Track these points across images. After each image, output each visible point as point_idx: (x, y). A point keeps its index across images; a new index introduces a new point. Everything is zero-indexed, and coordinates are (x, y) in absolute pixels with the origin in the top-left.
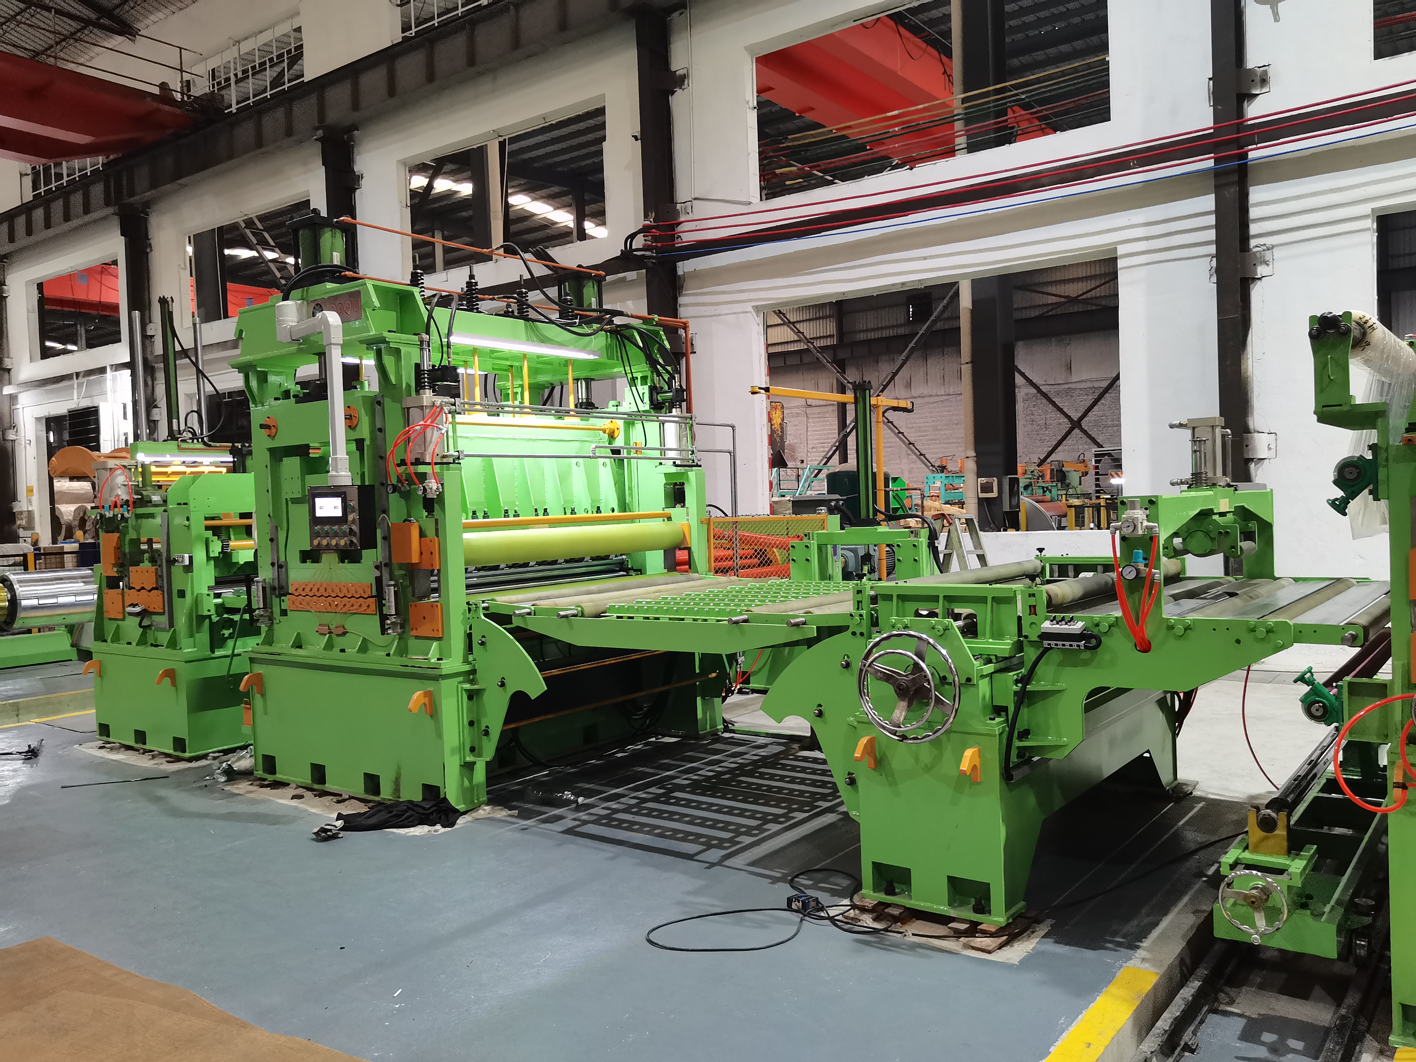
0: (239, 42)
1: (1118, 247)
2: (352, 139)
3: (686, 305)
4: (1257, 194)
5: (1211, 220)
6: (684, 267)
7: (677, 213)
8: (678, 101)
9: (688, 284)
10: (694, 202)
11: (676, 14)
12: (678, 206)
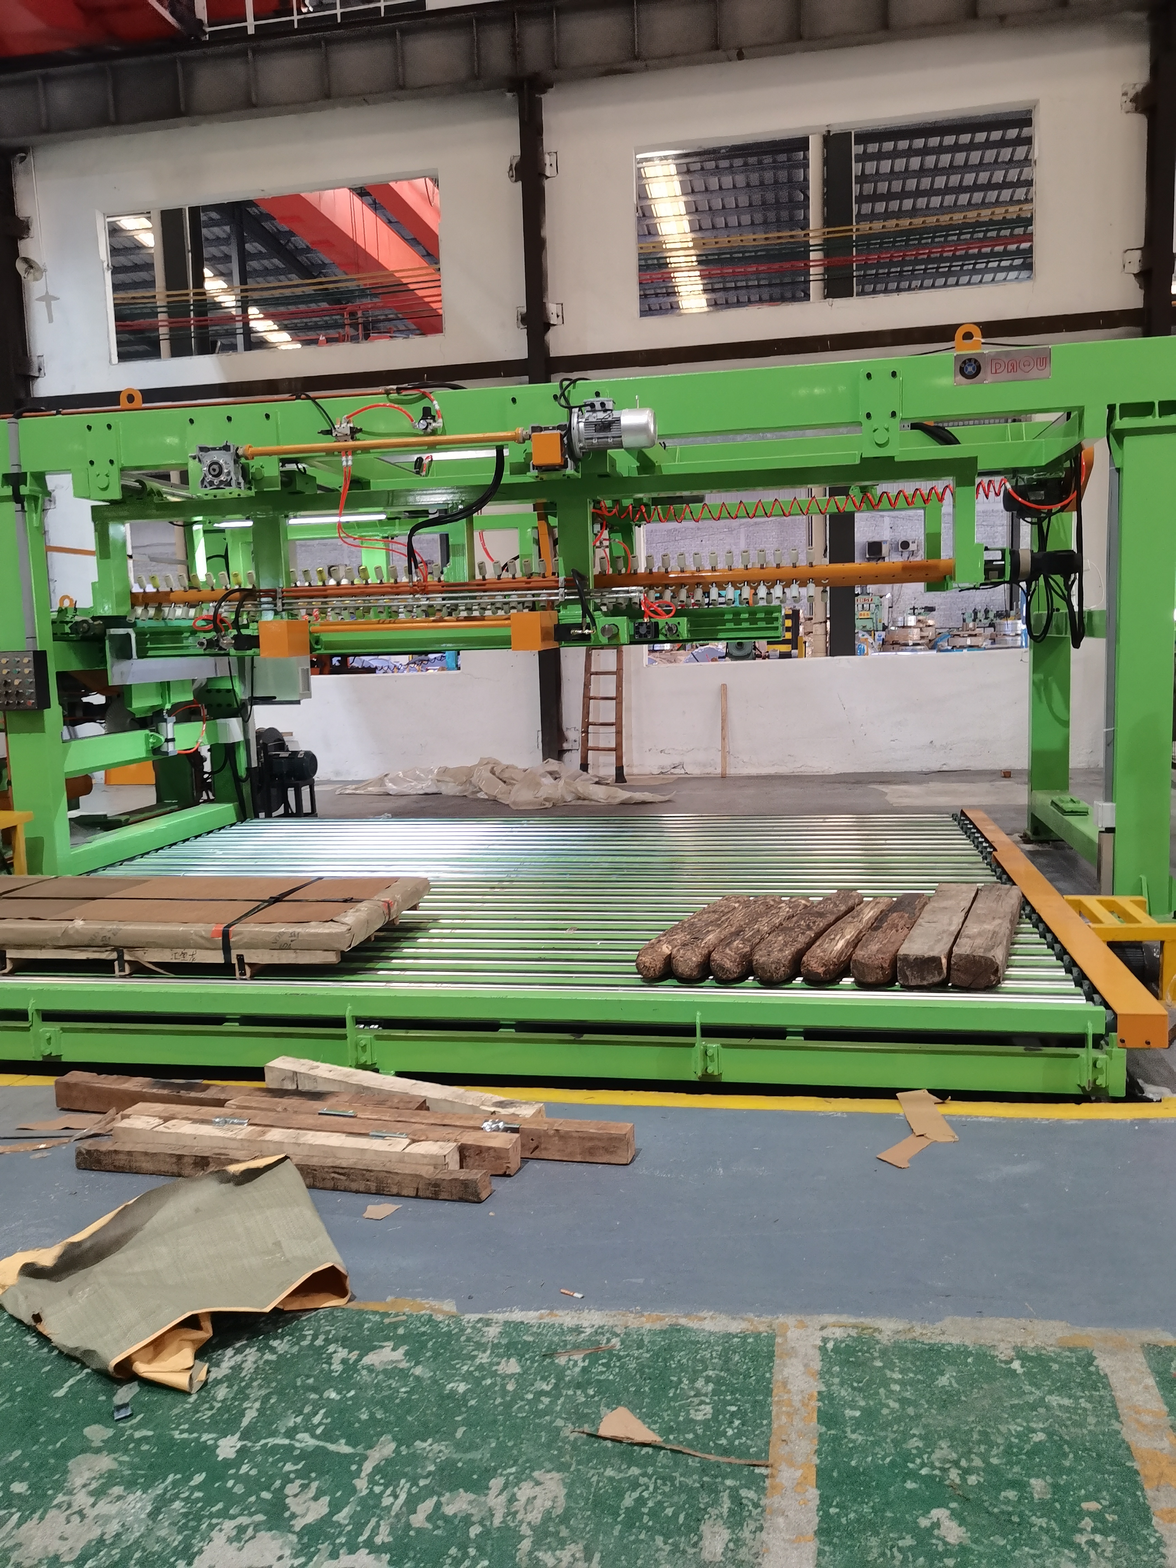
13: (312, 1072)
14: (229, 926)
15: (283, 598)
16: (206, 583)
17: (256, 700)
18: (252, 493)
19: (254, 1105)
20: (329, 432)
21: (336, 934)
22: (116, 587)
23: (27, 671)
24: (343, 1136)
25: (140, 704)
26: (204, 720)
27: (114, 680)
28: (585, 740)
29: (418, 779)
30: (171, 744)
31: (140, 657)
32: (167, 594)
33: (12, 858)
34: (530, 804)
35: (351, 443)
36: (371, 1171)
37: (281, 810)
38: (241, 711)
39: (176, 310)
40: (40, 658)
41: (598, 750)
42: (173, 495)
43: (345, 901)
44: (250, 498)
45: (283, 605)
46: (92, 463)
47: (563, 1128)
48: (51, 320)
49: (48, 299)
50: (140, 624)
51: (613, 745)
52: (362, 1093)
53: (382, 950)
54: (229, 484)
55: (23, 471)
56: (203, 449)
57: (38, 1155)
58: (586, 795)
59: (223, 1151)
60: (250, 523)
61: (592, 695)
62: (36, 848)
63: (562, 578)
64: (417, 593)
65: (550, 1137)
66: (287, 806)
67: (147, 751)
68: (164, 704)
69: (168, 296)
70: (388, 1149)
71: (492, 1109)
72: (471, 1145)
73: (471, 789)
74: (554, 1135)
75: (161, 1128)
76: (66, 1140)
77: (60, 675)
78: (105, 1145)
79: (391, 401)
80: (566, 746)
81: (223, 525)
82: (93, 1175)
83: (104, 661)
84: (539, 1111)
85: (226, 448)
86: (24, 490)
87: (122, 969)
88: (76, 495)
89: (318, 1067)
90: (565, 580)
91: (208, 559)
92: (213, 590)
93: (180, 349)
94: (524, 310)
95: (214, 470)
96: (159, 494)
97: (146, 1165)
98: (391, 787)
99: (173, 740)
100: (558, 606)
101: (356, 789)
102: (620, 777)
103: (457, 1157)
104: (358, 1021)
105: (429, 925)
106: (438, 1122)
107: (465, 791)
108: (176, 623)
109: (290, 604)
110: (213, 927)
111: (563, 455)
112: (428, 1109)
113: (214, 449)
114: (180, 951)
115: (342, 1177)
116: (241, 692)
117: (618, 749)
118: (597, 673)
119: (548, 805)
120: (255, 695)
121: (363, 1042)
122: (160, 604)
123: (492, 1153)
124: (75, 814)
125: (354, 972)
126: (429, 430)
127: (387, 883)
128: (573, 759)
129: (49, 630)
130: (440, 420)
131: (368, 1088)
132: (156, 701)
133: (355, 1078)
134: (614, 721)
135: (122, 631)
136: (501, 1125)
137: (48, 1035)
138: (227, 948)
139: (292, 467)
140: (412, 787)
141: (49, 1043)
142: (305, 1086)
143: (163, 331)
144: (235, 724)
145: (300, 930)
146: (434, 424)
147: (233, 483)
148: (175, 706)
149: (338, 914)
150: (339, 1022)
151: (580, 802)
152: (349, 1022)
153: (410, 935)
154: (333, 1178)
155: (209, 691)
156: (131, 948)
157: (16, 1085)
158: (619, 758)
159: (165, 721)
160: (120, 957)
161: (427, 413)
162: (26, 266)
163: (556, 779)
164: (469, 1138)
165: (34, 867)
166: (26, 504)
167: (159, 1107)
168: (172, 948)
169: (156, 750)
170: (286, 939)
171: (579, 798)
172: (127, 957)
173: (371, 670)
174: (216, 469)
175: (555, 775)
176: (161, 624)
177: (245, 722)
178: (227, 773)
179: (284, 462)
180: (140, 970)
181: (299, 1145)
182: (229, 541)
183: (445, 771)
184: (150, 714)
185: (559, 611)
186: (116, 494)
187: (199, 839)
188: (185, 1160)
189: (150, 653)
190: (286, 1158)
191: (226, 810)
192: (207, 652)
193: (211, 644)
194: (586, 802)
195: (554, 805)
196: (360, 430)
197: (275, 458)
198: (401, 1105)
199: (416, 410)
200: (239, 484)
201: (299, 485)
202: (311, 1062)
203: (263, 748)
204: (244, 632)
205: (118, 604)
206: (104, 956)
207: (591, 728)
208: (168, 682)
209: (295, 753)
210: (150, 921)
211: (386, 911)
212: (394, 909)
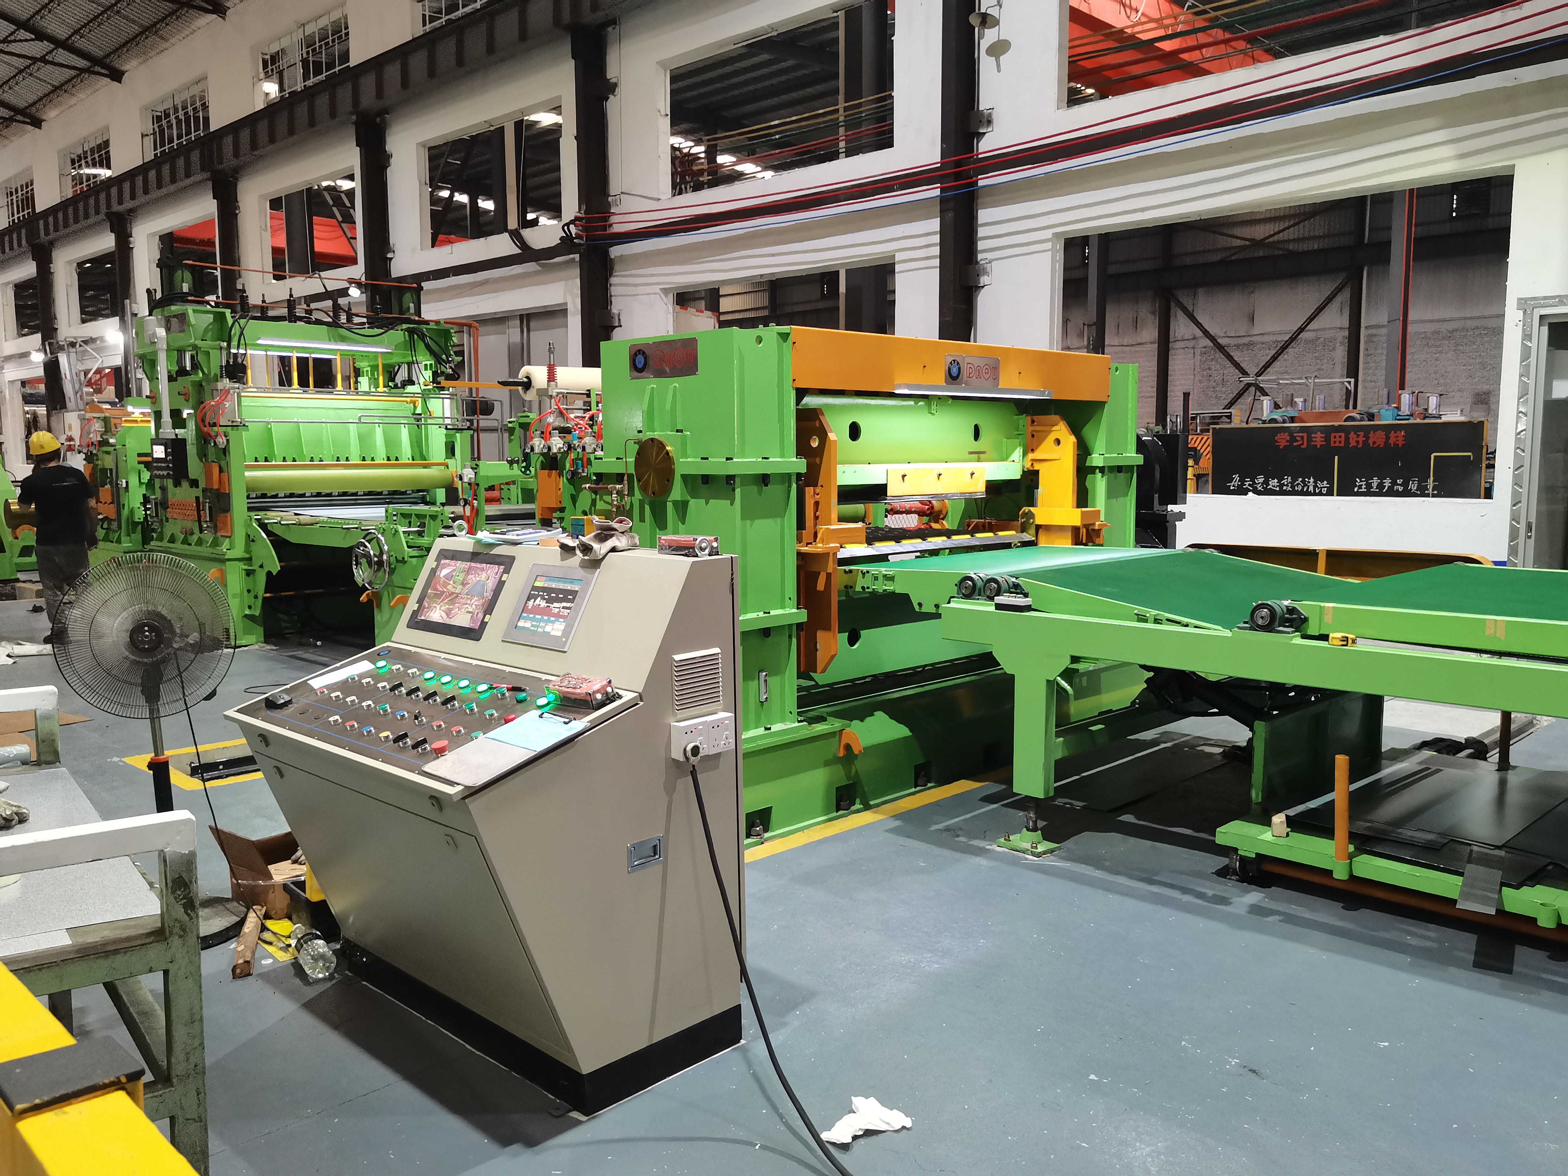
0: (304, 25)
1: (896, 254)
2: (384, 121)
3: (616, 285)
4: (984, 215)
5: (937, 239)
6: (616, 251)
7: (609, 205)
8: (612, 105)
9: (617, 267)
10: (622, 195)
11: (610, 29)
12: (610, 199)
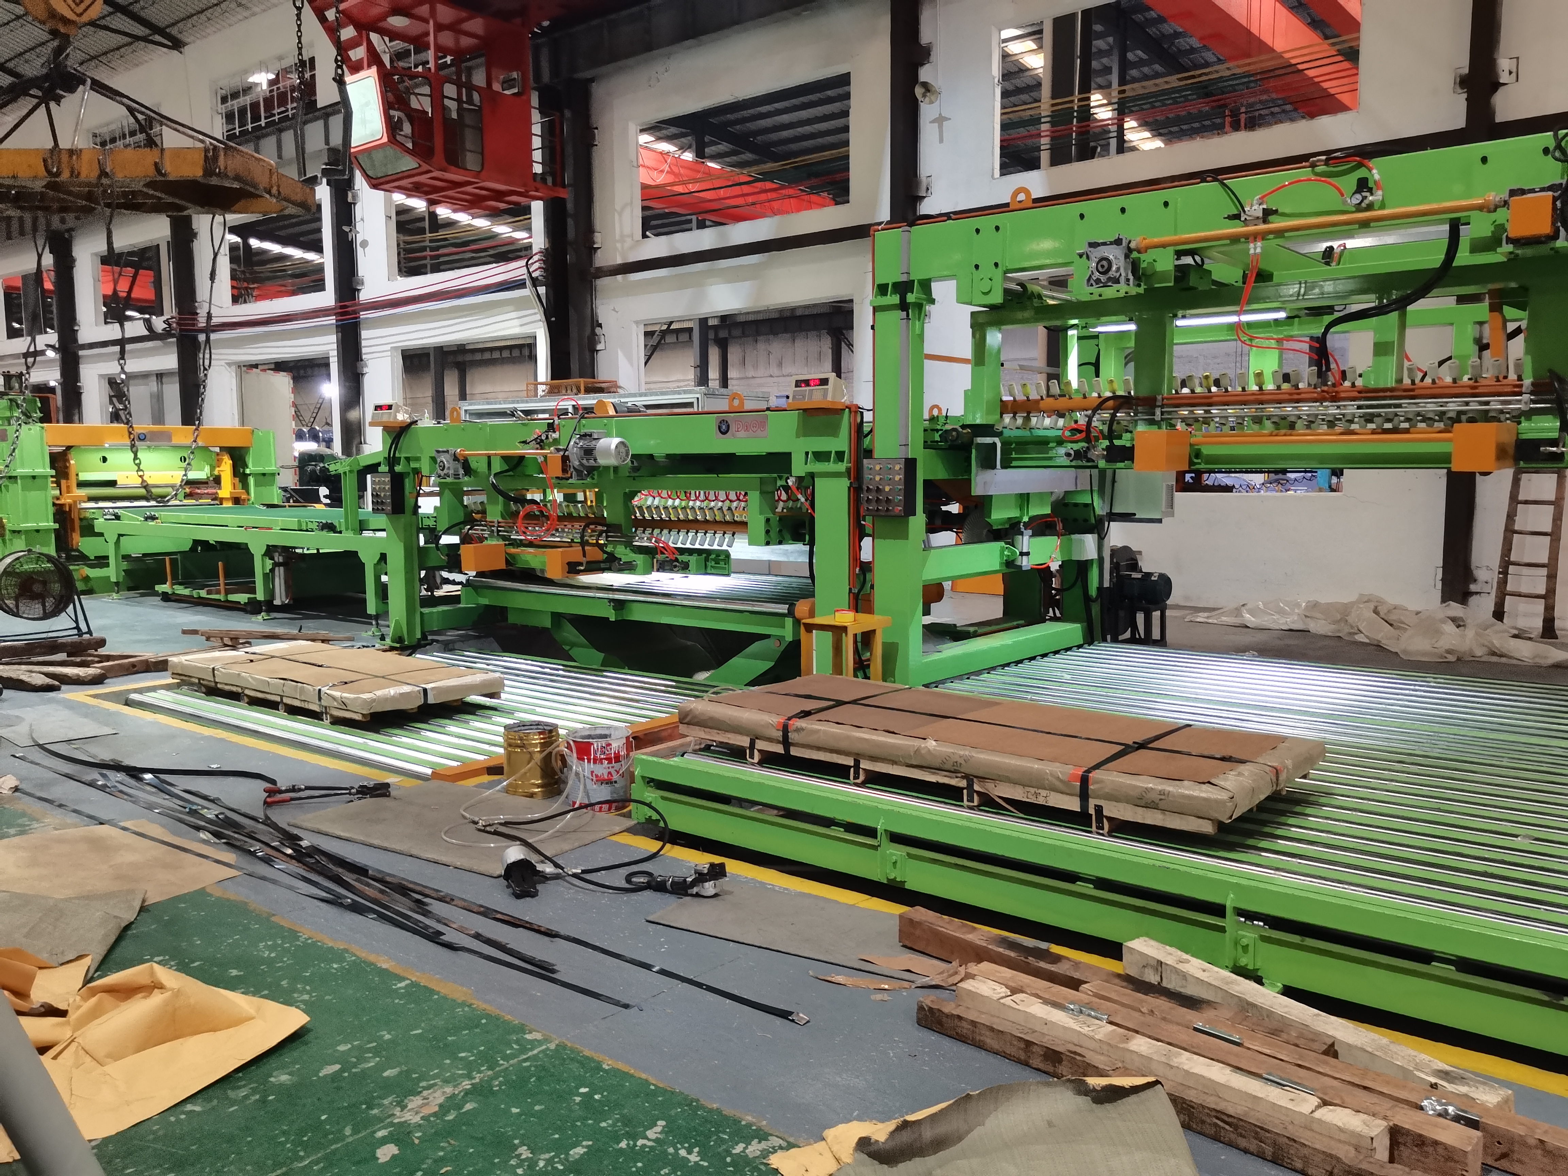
13: (1180, 966)
14: (1089, 771)
15: (1162, 406)
16: (1077, 391)
17: (1114, 517)
18: (1141, 290)
19: (1113, 996)
20: (1237, 217)
21: (1216, 801)
22: (987, 395)
23: (897, 478)
24: (1228, 1070)
25: (999, 515)
26: (1059, 535)
27: (977, 490)
28: (1503, 583)
29: (1281, 612)
30: (1025, 558)
31: (1003, 467)
32: (1037, 402)
33: (869, 660)
34: (1425, 654)
35: (1262, 227)
36: (1268, 1131)
37: (1128, 635)
38: (1098, 528)
39: (1059, 118)
40: (910, 465)
41: (1520, 595)
42: (1053, 298)
43: (1223, 759)
44: (1138, 295)
45: (1162, 413)
46: (977, 267)
47: (1552, 1141)
48: (941, 140)
49: (940, 120)
50: (1007, 433)
51: (1542, 590)
52: (1246, 1007)
53: (1265, 823)
54: (1117, 281)
55: (911, 279)
56: (1093, 245)
57: (879, 996)
58: (1504, 651)
59: (1078, 1050)
60: (1132, 327)
61: (1516, 528)
62: (891, 654)
63: (1527, 382)
64: (1325, 400)
65: (1530, 1147)
66: (1135, 628)
67: (1001, 564)
68: (1021, 517)
69: (1053, 105)
70: (1290, 1106)
71: (1433, 1080)
72: (1408, 1131)
73: (1347, 629)
74: (1536, 1147)
75: (1008, 1001)
76: (906, 984)
77: (926, 483)
78: (949, 1008)
79: (1316, 174)
80: (1473, 587)
81: (1100, 329)
82: (933, 1037)
83: (969, 472)
84: (1506, 1101)
85: (1118, 242)
86: (911, 298)
87: (971, 800)
88: (959, 301)
89: (1188, 961)
90: (1533, 384)
91: (1080, 365)
92: (1085, 397)
93: (1059, 158)
94: (1466, 71)
95: (1103, 266)
96: (1040, 297)
97: (990, 1041)
98: (1248, 618)
99: (1028, 554)
100: (1519, 416)
101: (1208, 617)
102: (1549, 631)
103: (1387, 1142)
104: (1240, 912)
105: (1323, 800)
106: (1357, 1081)
107: (1339, 631)
108: (1041, 433)
109: (1169, 413)
110: (1070, 770)
111: (1553, 223)
112: (1335, 1055)
113: (1104, 244)
114: (1032, 790)
115: (1227, 1127)
116: (1100, 508)
117: (1549, 596)
118: (1526, 502)
119: (1451, 658)
120: (1114, 511)
121: (1245, 941)
122: (1029, 413)
123: (1440, 1150)
124: (928, 620)
125: (1231, 847)
126: (1363, 205)
127: (1273, 742)
128: (1483, 605)
129: (920, 437)
130: (1380, 193)
131: (1253, 1006)
132: (1014, 513)
133: (1237, 988)
134: (1546, 561)
135: (988, 440)
136: (1451, 1109)
137: (894, 858)
138: (1084, 795)
139: (1188, 260)
140: (1274, 621)
141: (895, 868)
142: (1171, 983)
143: (1045, 142)
144: (1090, 540)
145: (1171, 789)
146: (1371, 198)
147: (1122, 279)
148: (1032, 519)
149: (1216, 776)
150: (1218, 910)
151: (1495, 659)
152: (1229, 912)
153: (1298, 809)
154: (1216, 1125)
155: (1066, 505)
156: (982, 779)
157: (862, 905)
158: (1550, 609)
159: (1022, 534)
160: (970, 786)
161: (1363, 185)
162: (923, 90)
163: (1458, 626)
164: (1407, 1119)
165: (888, 674)
166: (910, 311)
167: (1007, 973)
168: (1024, 786)
169: (1009, 563)
170: (1155, 797)
171: (1494, 654)
172: (976, 787)
173: (1228, 489)
174: (1105, 266)
175: (1458, 622)
176: (1027, 433)
177: (1101, 539)
178: (1078, 591)
179: (1179, 254)
180: (988, 804)
181: (1172, 1067)
182: (1102, 347)
183: (1314, 606)
184: (1007, 526)
185: (1519, 423)
186: (997, 298)
187: (1046, 659)
188: (1035, 1049)
189: (1014, 463)
190: (1157, 1082)
191: (1073, 630)
192: (1073, 464)
193: (1078, 455)
194: (1504, 660)
195: (1459, 659)
196: (1275, 212)
197: (1171, 250)
198: (1301, 1042)
199: (1349, 182)
200: (1128, 280)
201: (1193, 280)
202: (1179, 953)
203: (1115, 567)
204: (1117, 442)
205: (989, 412)
206: (953, 782)
207: (1512, 569)
208: (1028, 494)
209: (1149, 575)
210: (1003, 752)
211: (1274, 779)
212: (1283, 776)
